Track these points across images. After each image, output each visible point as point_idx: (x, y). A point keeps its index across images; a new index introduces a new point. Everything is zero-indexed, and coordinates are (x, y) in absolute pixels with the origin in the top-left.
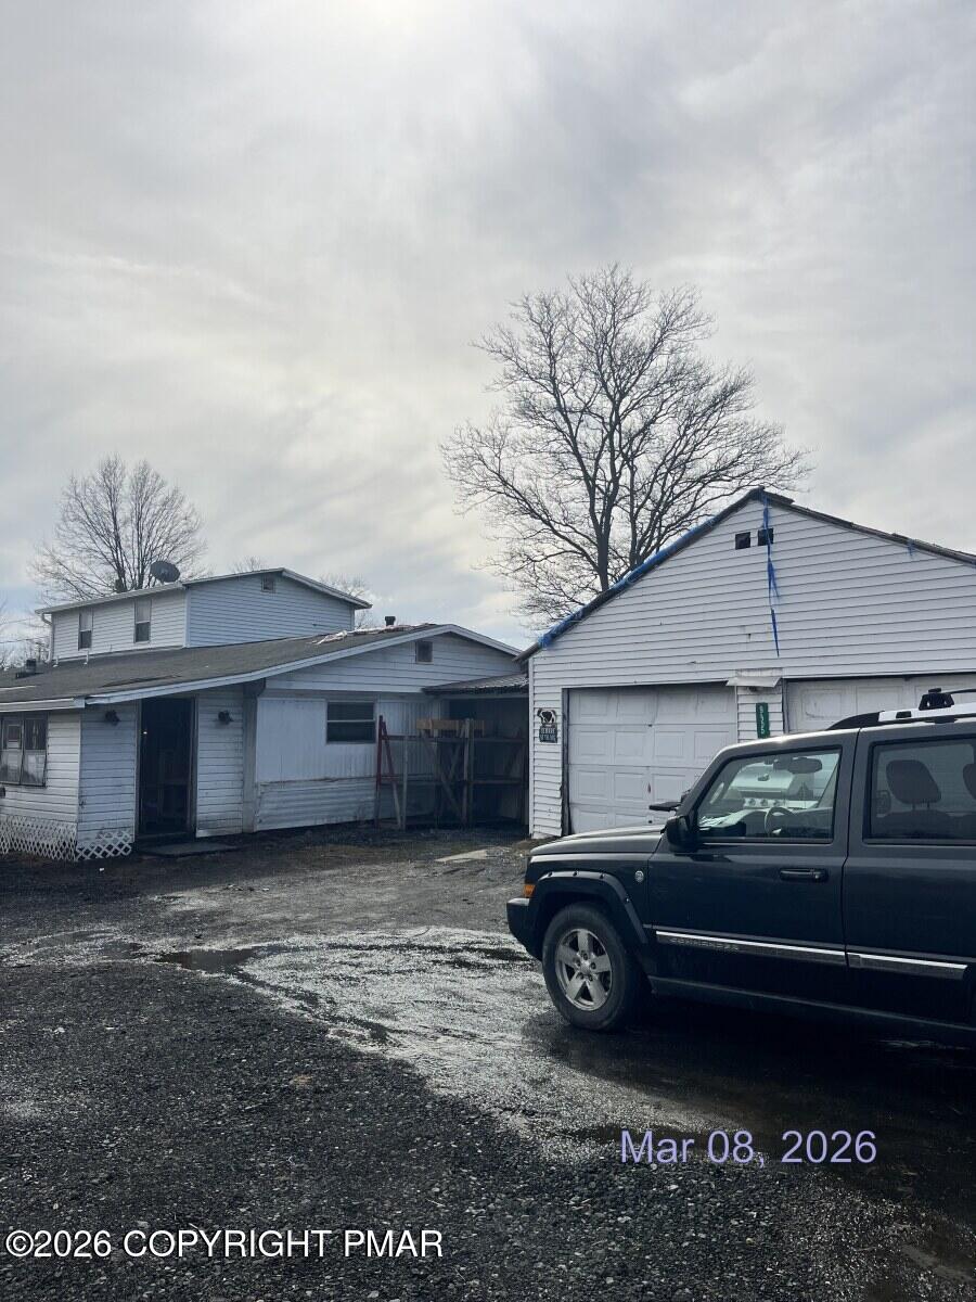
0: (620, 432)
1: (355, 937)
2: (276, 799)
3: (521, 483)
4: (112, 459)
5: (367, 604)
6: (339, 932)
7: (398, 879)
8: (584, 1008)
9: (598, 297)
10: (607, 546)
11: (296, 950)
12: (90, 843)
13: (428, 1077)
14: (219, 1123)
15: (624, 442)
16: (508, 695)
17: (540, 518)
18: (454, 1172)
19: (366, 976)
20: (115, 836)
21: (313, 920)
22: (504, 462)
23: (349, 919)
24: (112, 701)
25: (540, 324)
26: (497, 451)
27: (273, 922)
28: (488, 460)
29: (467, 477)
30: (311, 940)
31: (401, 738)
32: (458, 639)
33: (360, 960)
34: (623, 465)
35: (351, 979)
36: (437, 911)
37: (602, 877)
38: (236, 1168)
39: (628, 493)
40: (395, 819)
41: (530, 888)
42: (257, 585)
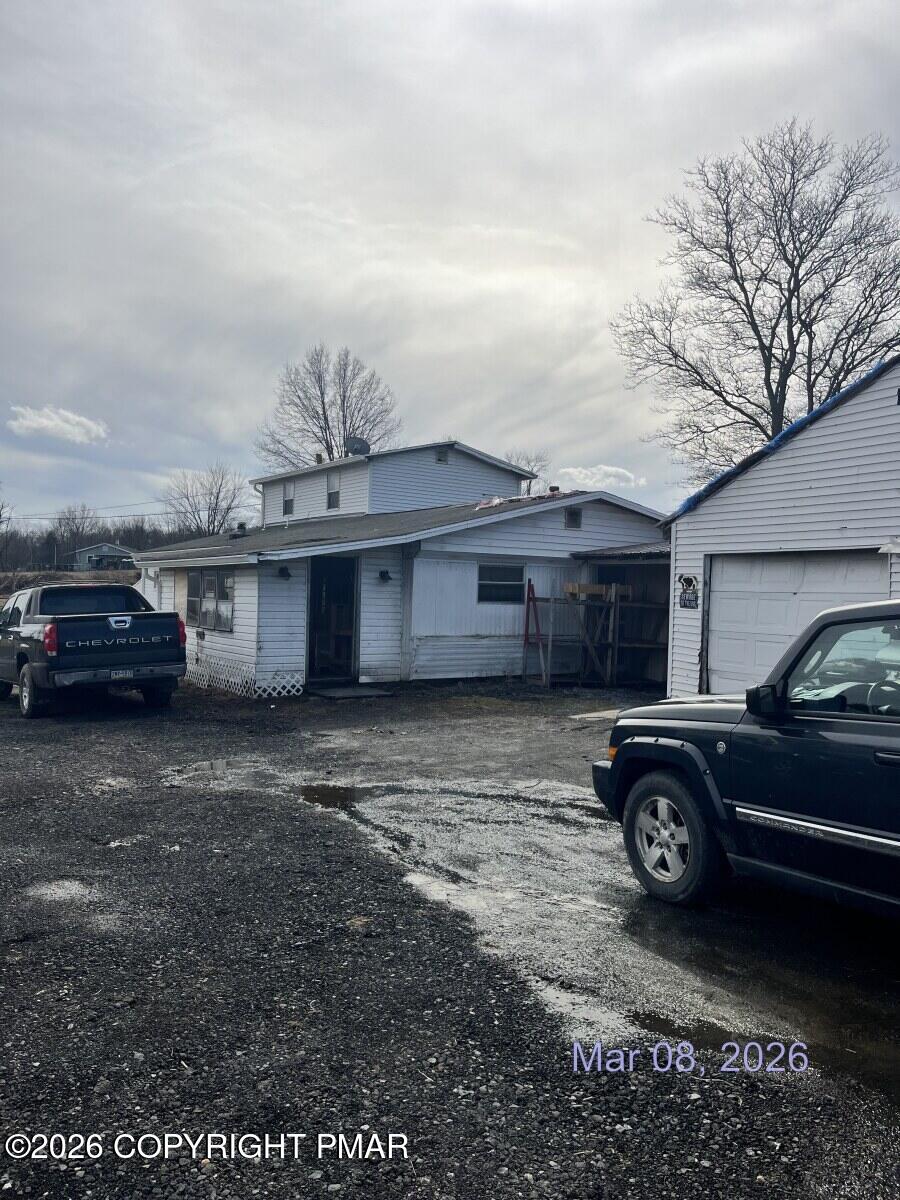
0: (798, 297)
1: (469, 785)
2: (431, 651)
3: (692, 355)
4: (318, 348)
5: (532, 474)
6: (455, 778)
7: (528, 732)
8: (661, 878)
9: (776, 157)
10: (782, 417)
11: (410, 792)
12: (267, 682)
13: (482, 933)
14: (265, 956)
15: (803, 308)
16: (653, 562)
17: (712, 389)
18: (459, 1043)
19: (464, 823)
20: (288, 677)
21: (435, 765)
22: (675, 335)
23: (469, 767)
24: (281, 558)
25: (716, 191)
26: (667, 324)
27: (400, 764)
28: (659, 334)
29: (639, 352)
30: (428, 784)
31: (547, 600)
32: (606, 505)
33: (464, 807)
34: (800, 334)
35: (449, 824)
36: (554, 765)
37: (683, 745)
38: (256, 1006)
39: (805, 360)
40: (541, 675)
41: (613, 751)
42: (431, 458)
